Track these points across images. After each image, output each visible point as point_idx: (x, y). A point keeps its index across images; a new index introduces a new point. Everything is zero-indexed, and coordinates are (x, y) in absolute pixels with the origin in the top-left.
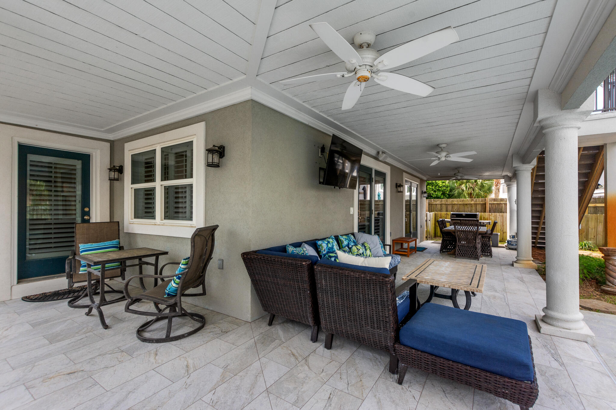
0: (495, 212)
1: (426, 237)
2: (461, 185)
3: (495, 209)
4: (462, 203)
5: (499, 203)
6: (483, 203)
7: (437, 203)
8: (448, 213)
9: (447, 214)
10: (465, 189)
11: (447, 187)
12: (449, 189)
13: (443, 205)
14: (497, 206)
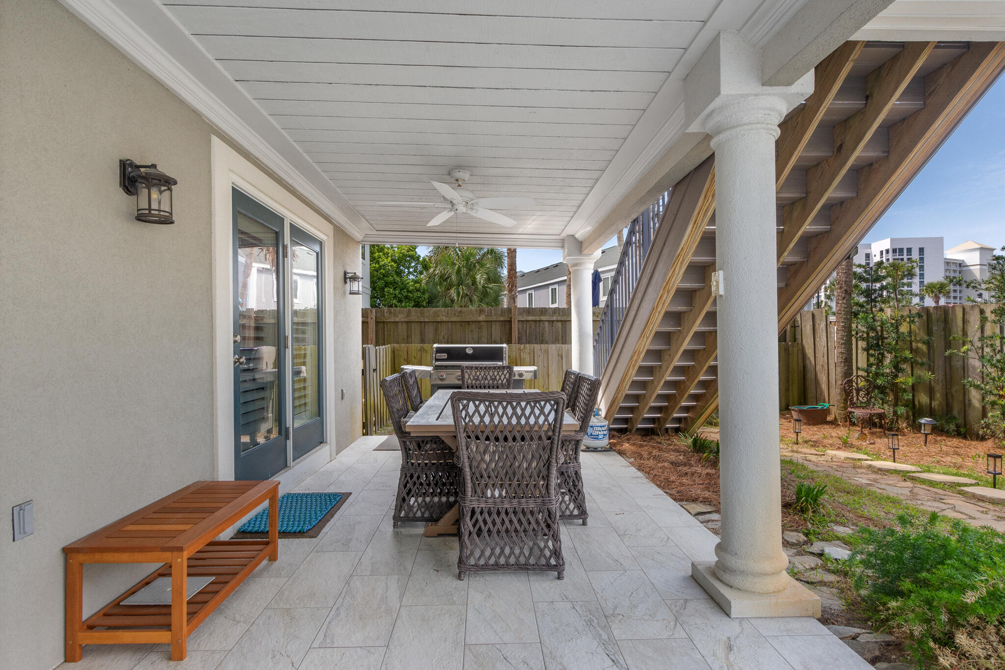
0: (529, 342)
1: (365, 426)
2: (448, 289)
3: (530, 334)
4: (458, 319)
5: (537, 318)
6: (506, 318)
7: (397, 319)
8: (426, 346)
9: (422, 350)
10: (456, 298)
11: (424, 293)
12: (427, 296)
13: (413, 324)
14: (533, 327)
